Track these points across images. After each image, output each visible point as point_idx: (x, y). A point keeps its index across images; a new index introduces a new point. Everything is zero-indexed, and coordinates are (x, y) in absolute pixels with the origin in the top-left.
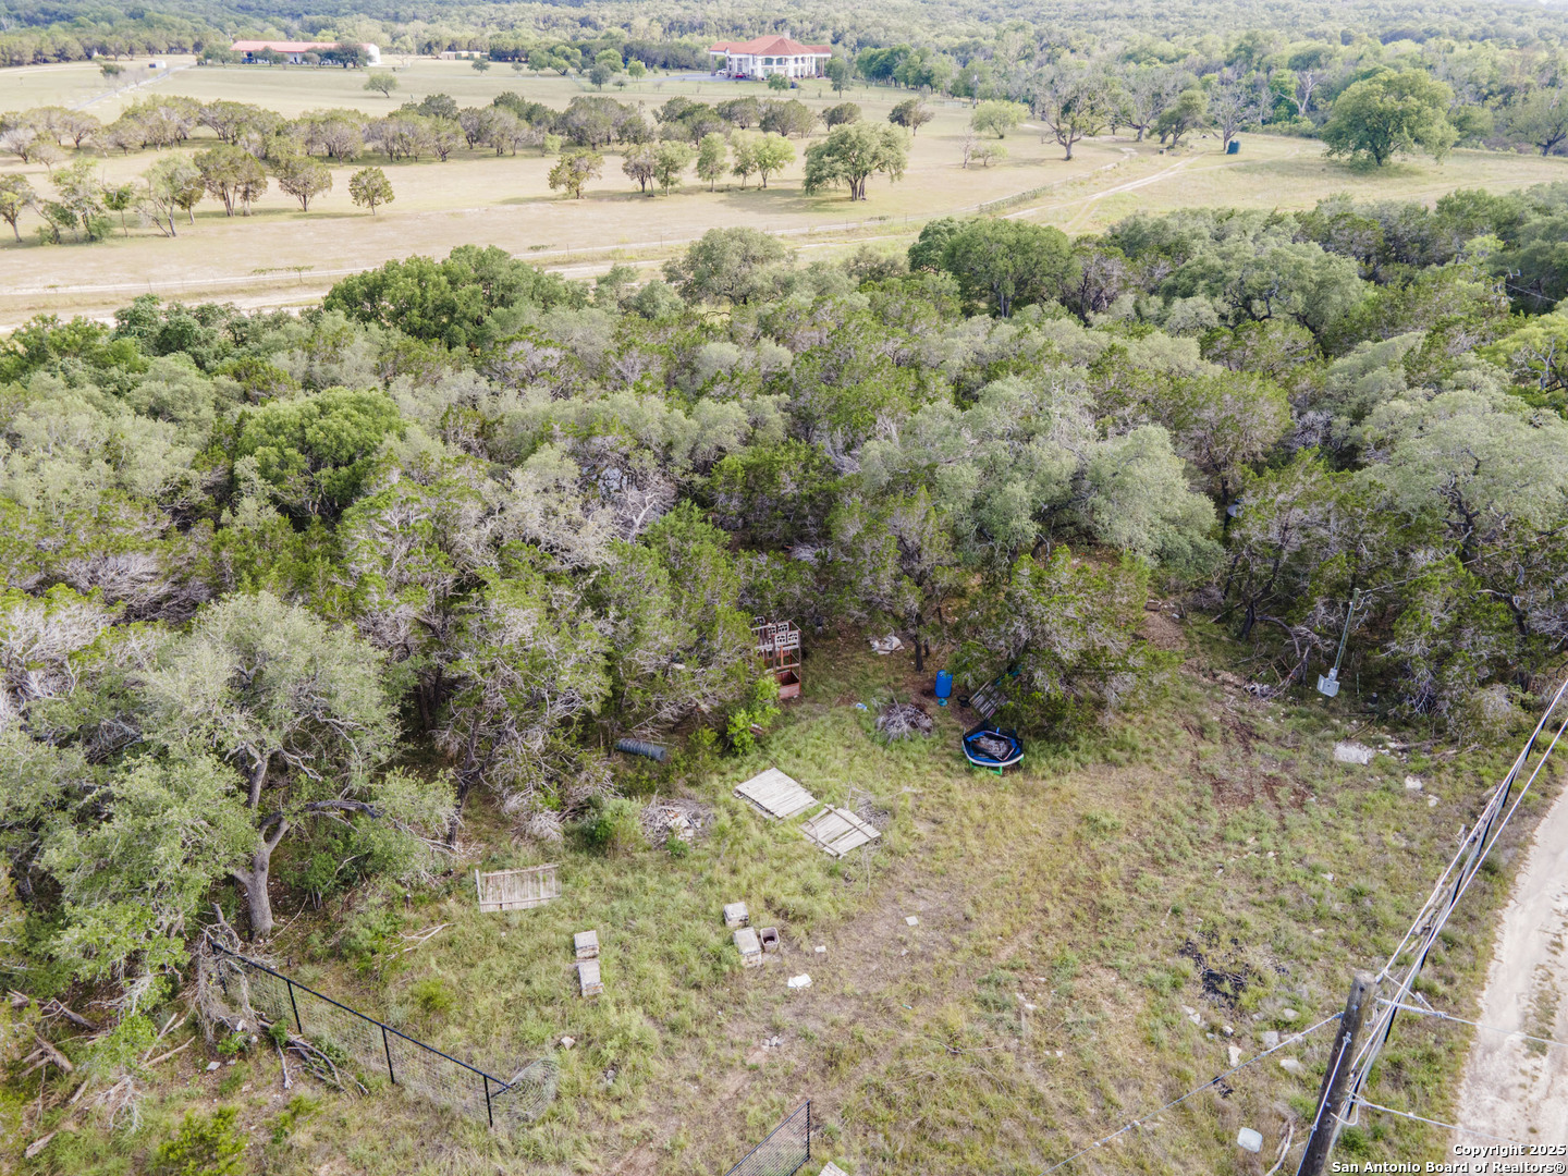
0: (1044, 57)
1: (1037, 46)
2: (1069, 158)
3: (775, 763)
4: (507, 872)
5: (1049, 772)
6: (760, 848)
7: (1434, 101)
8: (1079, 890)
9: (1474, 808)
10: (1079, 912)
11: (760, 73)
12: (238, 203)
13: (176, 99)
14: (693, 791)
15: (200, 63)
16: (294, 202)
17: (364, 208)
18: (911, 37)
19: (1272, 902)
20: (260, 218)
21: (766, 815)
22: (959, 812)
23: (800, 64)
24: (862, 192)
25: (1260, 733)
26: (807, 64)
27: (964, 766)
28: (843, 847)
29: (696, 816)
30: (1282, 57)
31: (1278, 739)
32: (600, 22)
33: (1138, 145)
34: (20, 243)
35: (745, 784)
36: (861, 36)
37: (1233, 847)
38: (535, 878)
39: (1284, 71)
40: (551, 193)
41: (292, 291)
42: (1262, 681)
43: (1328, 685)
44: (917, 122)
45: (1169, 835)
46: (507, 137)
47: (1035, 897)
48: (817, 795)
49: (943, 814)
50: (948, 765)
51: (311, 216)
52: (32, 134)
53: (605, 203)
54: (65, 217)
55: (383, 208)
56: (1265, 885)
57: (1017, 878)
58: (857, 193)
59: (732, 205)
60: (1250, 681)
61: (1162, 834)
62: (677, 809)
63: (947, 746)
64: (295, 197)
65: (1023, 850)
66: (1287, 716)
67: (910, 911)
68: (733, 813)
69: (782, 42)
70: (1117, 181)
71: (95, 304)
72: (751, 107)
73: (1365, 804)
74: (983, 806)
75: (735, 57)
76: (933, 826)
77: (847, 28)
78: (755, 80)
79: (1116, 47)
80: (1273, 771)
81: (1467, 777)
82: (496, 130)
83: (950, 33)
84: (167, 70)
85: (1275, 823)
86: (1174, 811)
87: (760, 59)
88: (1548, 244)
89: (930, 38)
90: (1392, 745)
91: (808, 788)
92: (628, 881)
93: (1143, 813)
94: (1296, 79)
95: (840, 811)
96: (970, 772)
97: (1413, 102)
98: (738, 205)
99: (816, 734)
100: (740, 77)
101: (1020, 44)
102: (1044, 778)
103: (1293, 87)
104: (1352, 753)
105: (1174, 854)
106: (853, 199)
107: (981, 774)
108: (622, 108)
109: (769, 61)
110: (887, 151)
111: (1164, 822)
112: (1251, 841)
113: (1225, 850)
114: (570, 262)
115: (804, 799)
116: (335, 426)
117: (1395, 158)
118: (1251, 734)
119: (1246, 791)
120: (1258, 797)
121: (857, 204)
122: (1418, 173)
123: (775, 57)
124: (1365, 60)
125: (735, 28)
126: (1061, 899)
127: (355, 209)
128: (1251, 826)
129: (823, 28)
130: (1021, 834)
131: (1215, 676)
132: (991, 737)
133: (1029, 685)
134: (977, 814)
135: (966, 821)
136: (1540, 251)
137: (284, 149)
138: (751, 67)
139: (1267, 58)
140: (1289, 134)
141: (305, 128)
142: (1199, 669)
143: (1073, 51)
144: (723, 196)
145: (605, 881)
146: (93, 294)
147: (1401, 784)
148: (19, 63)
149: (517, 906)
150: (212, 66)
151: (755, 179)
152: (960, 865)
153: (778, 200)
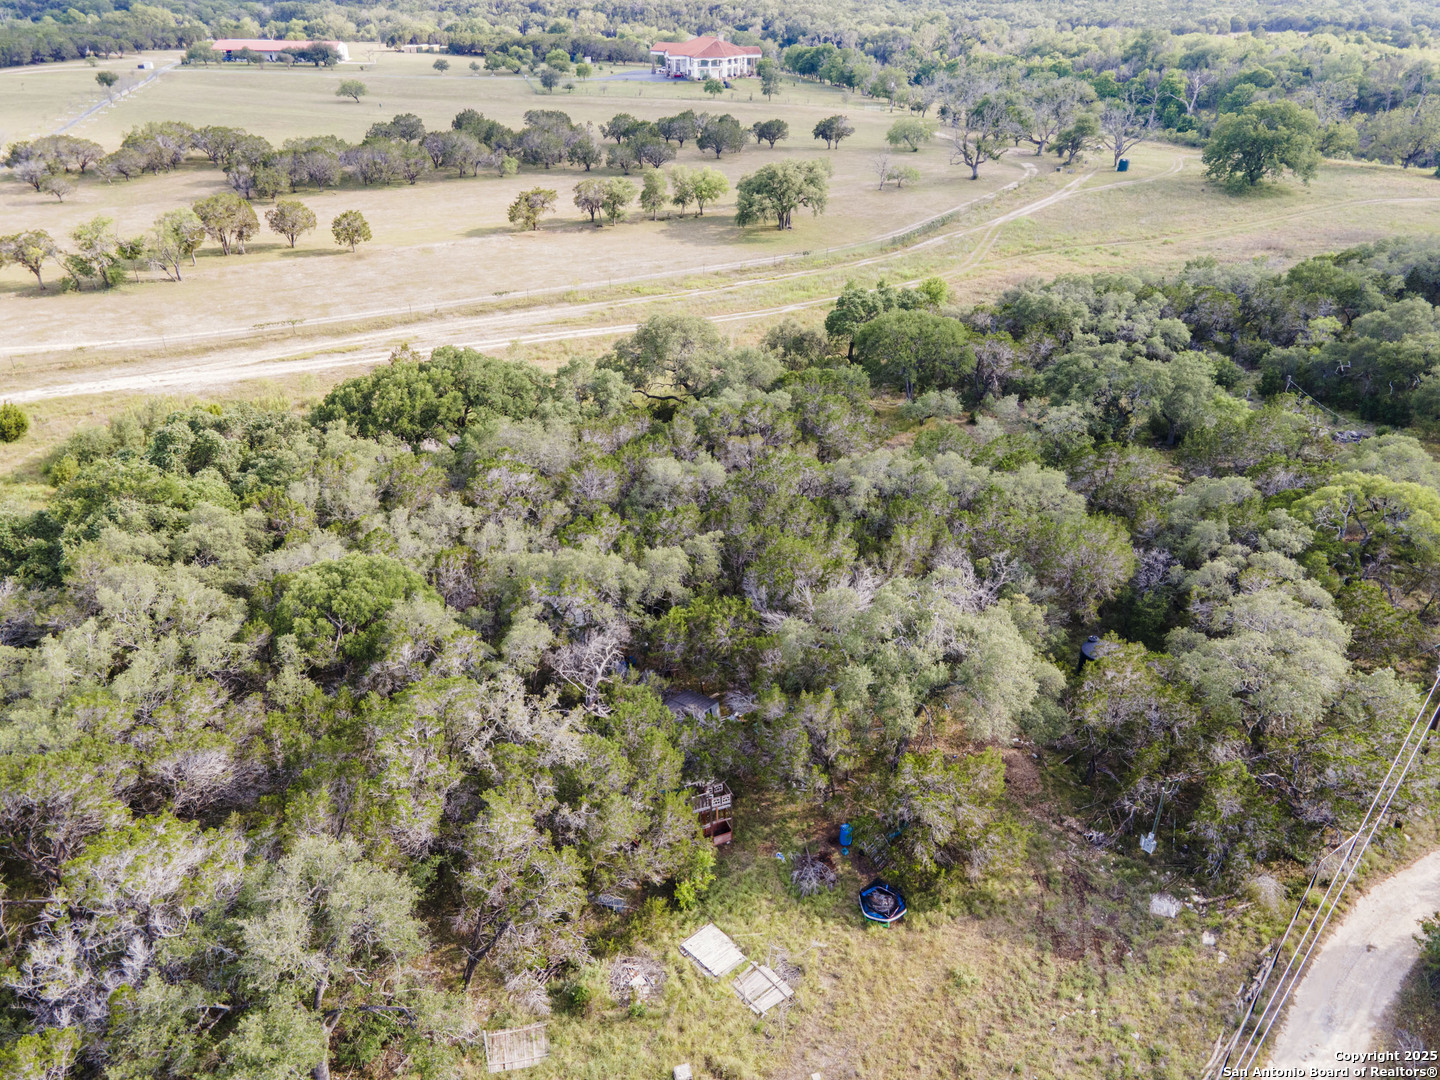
0: (956, 48)
1: (950, 37)
2: (975, 177)
3: (712, 919)
4: (508, 1031)
5: (926, 927)
6: (701, 1006)
7: (1303, 128)
8: (944, 1047)
9: (1252, 966)
10: (943, 1069)
11: (696, 74)
12: (232, 239)
13: (170, 124)
14: (649, 948)
15: (184, 63)
16: (282, 239)
17: (345, 246)
18: (836, 25)
19: (1090, 1061)
20: (253, 256)
21: (706, 974)
22: (855, 967)
23: (733, 64)
24: (788, 221)
25: (1094, 884)
26: (739, 65)
27: (860, 920)
28: (764, 1005)
29: (651, 974)
30: (1173, 56)
31: (1107, 890)
32: (548, 7)
33: (1038, 160)
34: (43, 290)
35: (689, 941)
36: (789, 23)
37: (1064, 1003)
38: (529, 1038)
39: (1175, 70)
40: (510, 225)
41: (288, 342)
42: (1100, 829)
43: (1148, 843)
44: (839, 136)
45: (1016, 990)
46: (469, 161)
47: (911, 1053)
48: (745, 952)
49: (842, 970)
50: (847, 919)
51: (297, 254)
52: (43, 164)
53: (559, 236)
54: (83, 267)
55: (362, 246)
56: (1086, 1044)
57: (898, 1034)
58: (784, 222)
59: (672, 236)
60: (1089, 827)
61: (1011, 990)
62: (637, 967)
63: (847, 897)
64: (283, 235)
65: (902, 1006)
66: (1116, 866)
67: (815, 1068)
68: (680, 971)
69: (716, 44)
70: (1017, 204)
71: (117, 363)
72: (688, 123)
73: (1169, 960)
74: (874, 962)
75: (674, 58)
76: (835, 981)
77: (776, 14)
78: (692, 80)
79: (1023, 37)
80: (1100, 925)
81: (1251, 935)
82: (459, 155)
83: (871, 20)
84: (155, 73)
85: (1099, 980)
86: (1021, 966)
87: (697, 61)
88: (1375, 341)
89: (853, 26)
90: (1196, 898)
91: (738, 944)
92: (600, 1041)
93: (997, 968)
94: (1185, 79)
95: (762, 968)
96: (864, 926)
97: (1283, 131)
98: (678, 236)
99: (745, 887)
100: (679, 77)
101: (935, 35)
102: (922, 931)
103: (1183, 86)
104: (1163, 906)
105: (1018, 1013)
106: (779, 228)
107: (873, 929)
108: (572, 128)
109: (704, 63)
110: (812, 189)
111: (1012, 977)
112: (1079, 998)
113: (1059, 1007)
114: (529, 306)
115: (735, 956)
116: (355, 598)
117: (1267, 178)
118: (1086, 884)
119: (1078, 945)
120: (1087, 951)
121: (784, 233)
122: (1288, 193)
123: (710, 60)
124: (1248, 61)
125: (673, 14)
126: (931, 1056)
127: (338, 247)
128: (1079, 982)
129: (754, 15)
130: (901, 989)
131: (1062, 821)
132: (882, 892)
133: (910, 857)
134: (869, 969)
135: (860, 977)
136: (1368, 348)
137: (270, 180)
138: (688, 67)
139: (1160, 56)
140: (1176, 142)
141: (288, 159)
142: (1050, 814)
143: (983, 42)
144: (663, 225)
145: (582, 1039)
146: (116, 351)
147: (1199, 941)
148: (19, 64)
149: (517, 1066)
150: (195, 66)
151: (692, 207)
152: (853, 1021)
153: (713, 229)
